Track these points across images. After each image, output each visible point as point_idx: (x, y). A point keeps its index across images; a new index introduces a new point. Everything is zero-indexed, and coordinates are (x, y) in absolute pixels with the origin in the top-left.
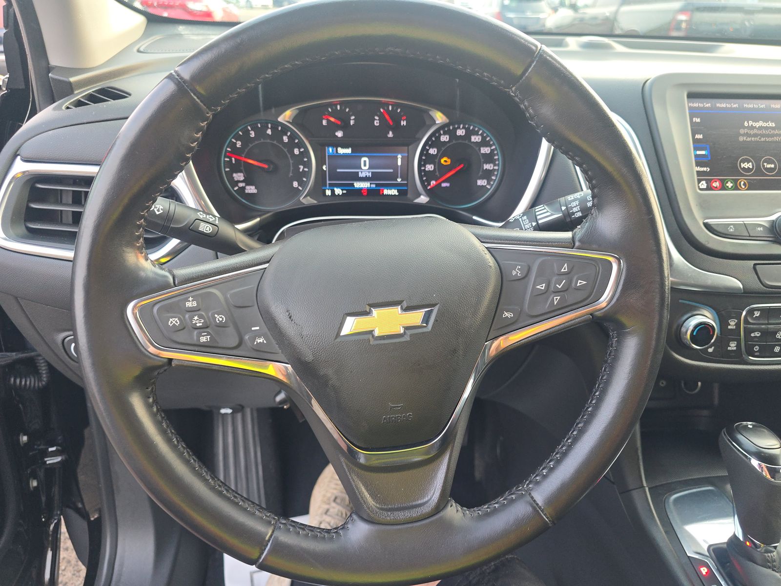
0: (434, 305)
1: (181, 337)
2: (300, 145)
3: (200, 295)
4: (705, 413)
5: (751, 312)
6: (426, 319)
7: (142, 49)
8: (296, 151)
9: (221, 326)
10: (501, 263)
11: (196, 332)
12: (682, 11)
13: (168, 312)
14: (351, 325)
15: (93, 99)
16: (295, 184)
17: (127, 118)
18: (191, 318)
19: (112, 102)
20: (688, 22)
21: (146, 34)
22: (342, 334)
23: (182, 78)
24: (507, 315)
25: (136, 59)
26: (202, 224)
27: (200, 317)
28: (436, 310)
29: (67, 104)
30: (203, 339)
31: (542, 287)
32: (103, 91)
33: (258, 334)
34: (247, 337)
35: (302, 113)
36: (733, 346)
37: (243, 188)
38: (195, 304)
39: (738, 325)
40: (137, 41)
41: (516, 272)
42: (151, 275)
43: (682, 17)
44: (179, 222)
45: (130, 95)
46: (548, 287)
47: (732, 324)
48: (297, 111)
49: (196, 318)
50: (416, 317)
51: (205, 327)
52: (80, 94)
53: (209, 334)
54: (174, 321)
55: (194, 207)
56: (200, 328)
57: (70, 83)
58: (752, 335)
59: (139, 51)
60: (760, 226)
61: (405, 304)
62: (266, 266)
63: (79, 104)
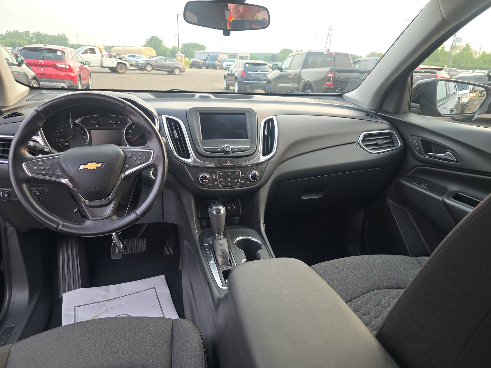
0: (104, 162)
1: (37, 172)
2: (84, 130)
3: (43, 162)
4: (237, 218)
5: (219, 173)
6: (102, 165)
7: (27, 99)
8: (82, 132)
9: (48, 169)
10: (126, 154)
11: (41, 171)
12: (330, 72)
13: (34, 165)
14: (82, 167)
15: (10, 116)
16: (82, 142)
17: (22, 122)
18: (40, 167)
19: (17, 117)
20: (334, 77)
21: (29, 94)
22: (80, 169)
23: (38, 110)
24: (127, 166)
25: (25, 103)
26: (45, 149)
27: (43, 167)
28: (104, 164)
29: (1, 118)
30: (43, 172)
31: (135, 159)
32: (13, 114)
33: (59, 172)
34: (55, 172)
35: (83, 120)
36: (216, 183)
37: (64, 144)
38: (41, 164)
39: (216, 177)
40: (26, 96)
41: (129, 156)
42: (29, 157)
43: (330, 75)
44: (38, 148)
45: (23, 115)
46: (137, 159)
47: (214, 177)
48: (82, 119)
49: (41, 167)
50: (99, 165)
51: (44, 169)
52: (5, 115)
53: (45, 171)
54: (35, 168)
55: (43, 145)
56: (43, 169)
57: (2, 111)
58: (221, 180)
59: (26, 100)
60: (219, 149)
61: (96, 162)
62: (61, 156)
63: (5, 117)
